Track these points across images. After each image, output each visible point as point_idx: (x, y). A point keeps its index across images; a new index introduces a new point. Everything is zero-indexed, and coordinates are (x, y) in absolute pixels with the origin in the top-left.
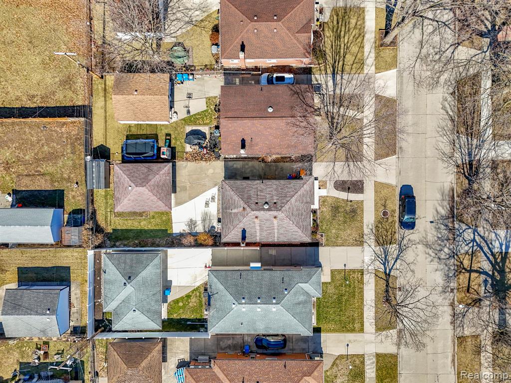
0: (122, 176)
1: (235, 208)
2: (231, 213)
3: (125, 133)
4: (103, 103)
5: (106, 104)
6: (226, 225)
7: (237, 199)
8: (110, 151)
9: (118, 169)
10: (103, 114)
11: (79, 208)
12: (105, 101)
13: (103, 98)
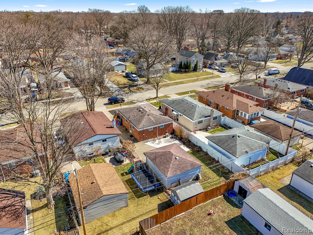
0: (172, 168)
1: (151, 119)
2: (155, 120)
3: (137, 200)
4: (114, 230)
5: (115, 227)
6: (163, 121)
7: (145, 119)
8: (160, 204)
9: (169, 173)
10: (127, 224)
11: (228, 204)
12: (111, 229)
13: (110, 232)
